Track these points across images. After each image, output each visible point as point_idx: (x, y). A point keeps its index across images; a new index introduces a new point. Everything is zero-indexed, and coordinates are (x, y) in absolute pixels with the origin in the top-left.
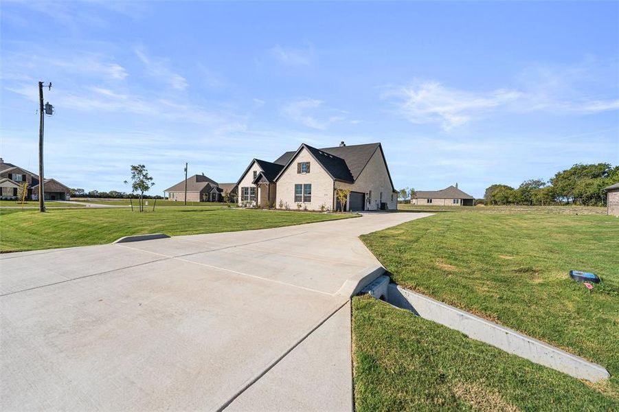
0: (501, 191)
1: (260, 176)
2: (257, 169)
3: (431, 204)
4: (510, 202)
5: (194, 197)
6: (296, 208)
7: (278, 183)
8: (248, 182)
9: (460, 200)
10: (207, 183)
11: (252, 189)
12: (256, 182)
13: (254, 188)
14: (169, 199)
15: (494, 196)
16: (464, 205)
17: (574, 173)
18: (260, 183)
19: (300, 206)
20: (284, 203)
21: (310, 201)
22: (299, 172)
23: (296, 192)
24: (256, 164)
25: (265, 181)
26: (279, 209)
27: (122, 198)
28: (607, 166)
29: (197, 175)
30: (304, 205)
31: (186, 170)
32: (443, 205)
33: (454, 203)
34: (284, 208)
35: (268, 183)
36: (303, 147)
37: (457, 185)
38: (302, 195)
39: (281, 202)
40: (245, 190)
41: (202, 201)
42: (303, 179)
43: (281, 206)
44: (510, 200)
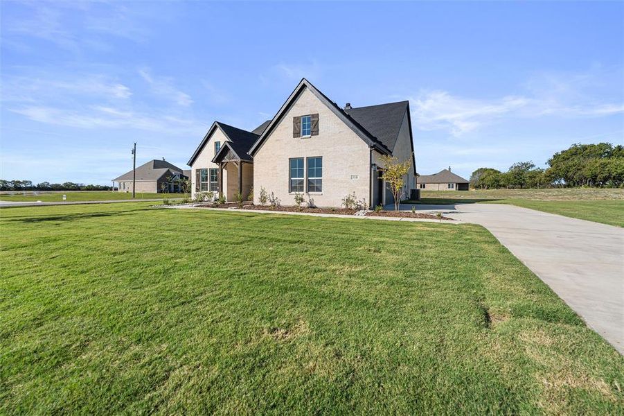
0: (489, 174)
1: (226, 150)
2: (220, 137)
3: (424, 189)
4: (500, 186)
5: (150, 187)
6: (293, 203)
7: (256, 158)
8: (206, 161)
9: (455, 185)
10: (167, 169)
11: (213, 171)
12: (218, 160)
13: (216, 170)
14: (119, 191)
15: (483, 180)
16: (459, 190)
17: (575, 154)
18: (226, 160)
19: (302, 200)
20: (268, 193)
21: (319, 190)
22: (296, 134)
23: (292, 174)
24: (219, 132)
25: (233, 157)
26: (259, 207)
27: (80, 190)
28: (608, 146)
29: (154, 160)
30: (307, 197)
31: (134, 152)
32: (437, 190)
33: (449, 187)
34: (268, 203)
35: (239, 160)
36: (304, 86)
37: (450, 168)
38: (305, 178)
39: (263, 192)
40: (202, 174)
41: (160, 191)
42: (306, 148)
43: (263, 199)
44: (502, 183)
